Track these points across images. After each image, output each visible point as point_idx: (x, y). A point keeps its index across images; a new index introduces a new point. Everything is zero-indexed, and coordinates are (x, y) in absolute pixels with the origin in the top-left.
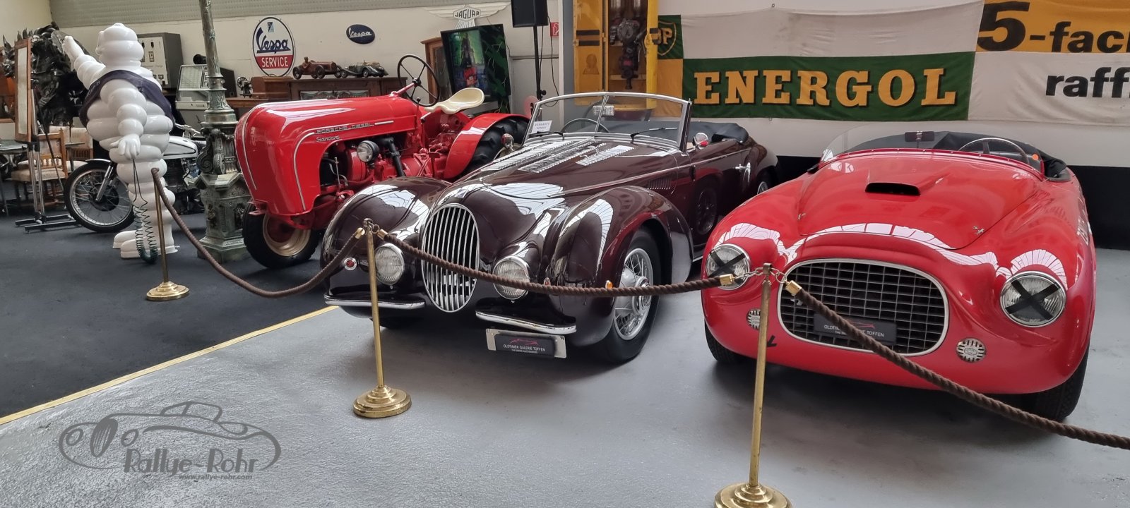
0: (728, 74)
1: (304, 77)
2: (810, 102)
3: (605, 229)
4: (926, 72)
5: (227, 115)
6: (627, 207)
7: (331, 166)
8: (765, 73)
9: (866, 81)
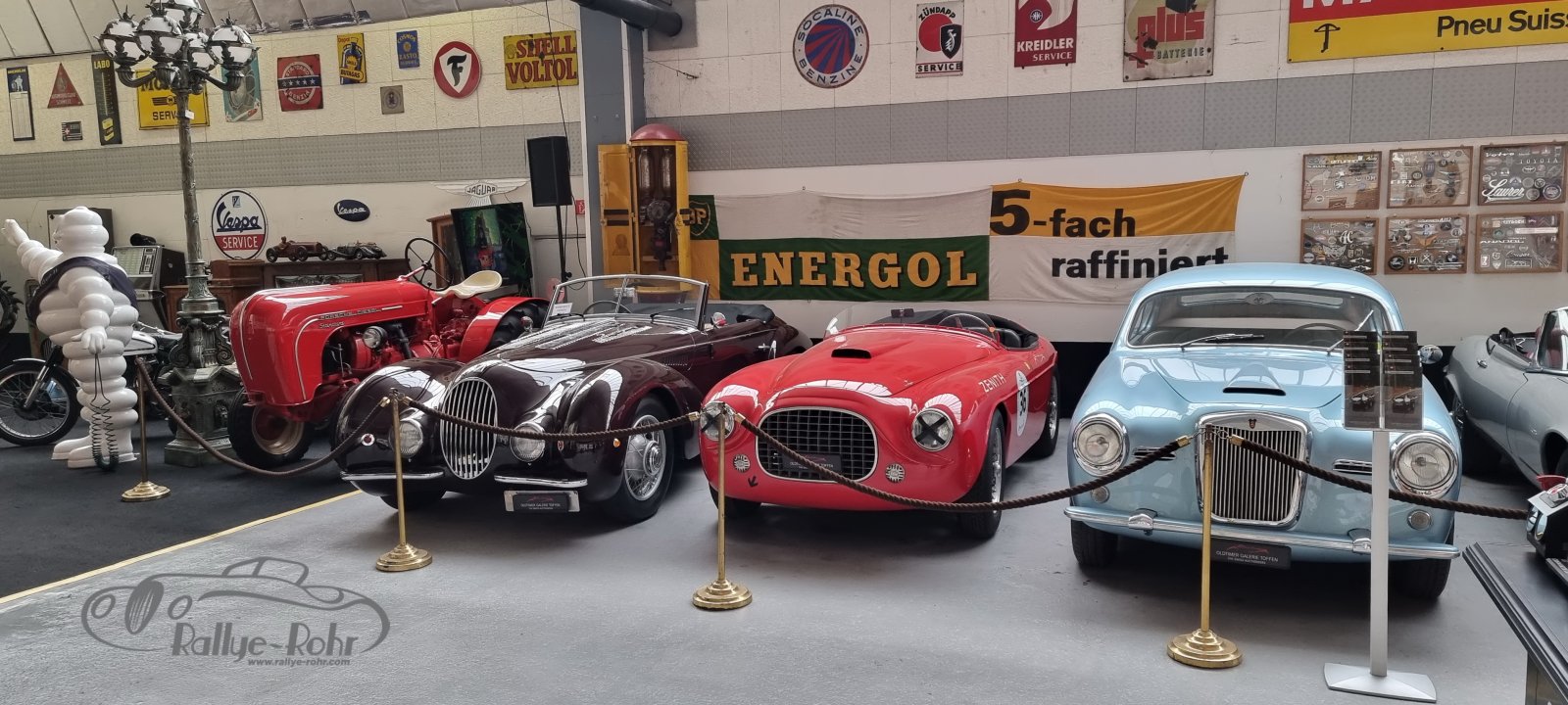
0: (764, 255)
1: (280, 260)
2: (846, 284)
3: (614, 396)
4: (949, 254)
5: (208, 304)
6: (638, 376)
7: (333, 353)
8: (801, 254)
9: (896, 263)
